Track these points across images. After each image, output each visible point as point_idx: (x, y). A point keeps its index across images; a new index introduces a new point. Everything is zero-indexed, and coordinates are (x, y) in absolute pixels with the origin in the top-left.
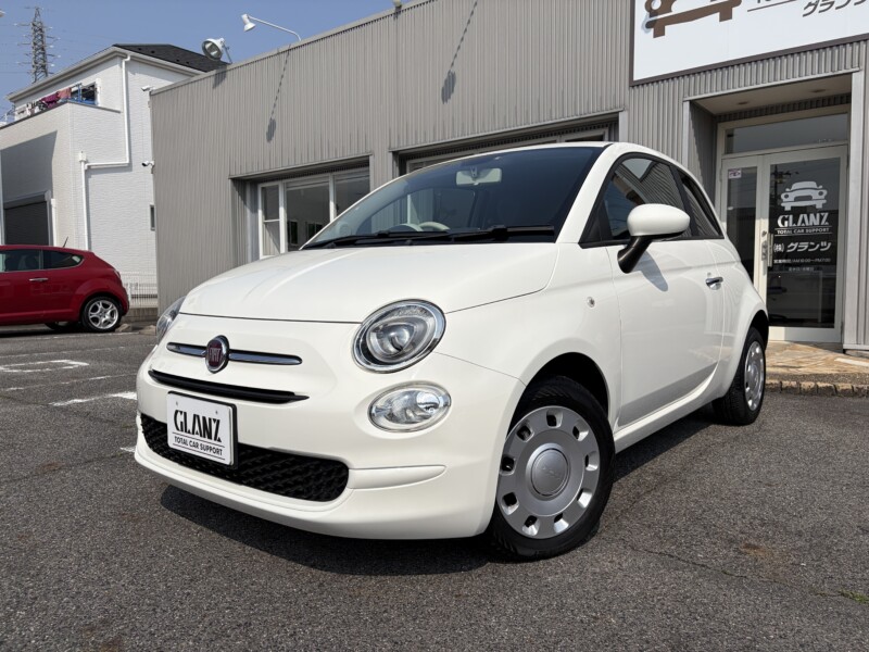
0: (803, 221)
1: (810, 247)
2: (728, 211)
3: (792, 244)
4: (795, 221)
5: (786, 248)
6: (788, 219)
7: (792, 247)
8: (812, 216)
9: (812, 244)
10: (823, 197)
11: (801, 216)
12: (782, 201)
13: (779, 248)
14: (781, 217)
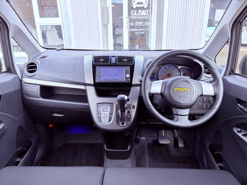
0: (140, 13)
1: (143, 24)
2: (112, 7)
3: (136, 23)
4: (137, 13)
5: (134, 24)
6: (135, 12)
7: (137, 24)
8: (143, 11)
9: (143, 23)
10: (147, 3)
11: (139, 11)
12: (132, 4)
13: (132, 24)
14: (132, 11)
